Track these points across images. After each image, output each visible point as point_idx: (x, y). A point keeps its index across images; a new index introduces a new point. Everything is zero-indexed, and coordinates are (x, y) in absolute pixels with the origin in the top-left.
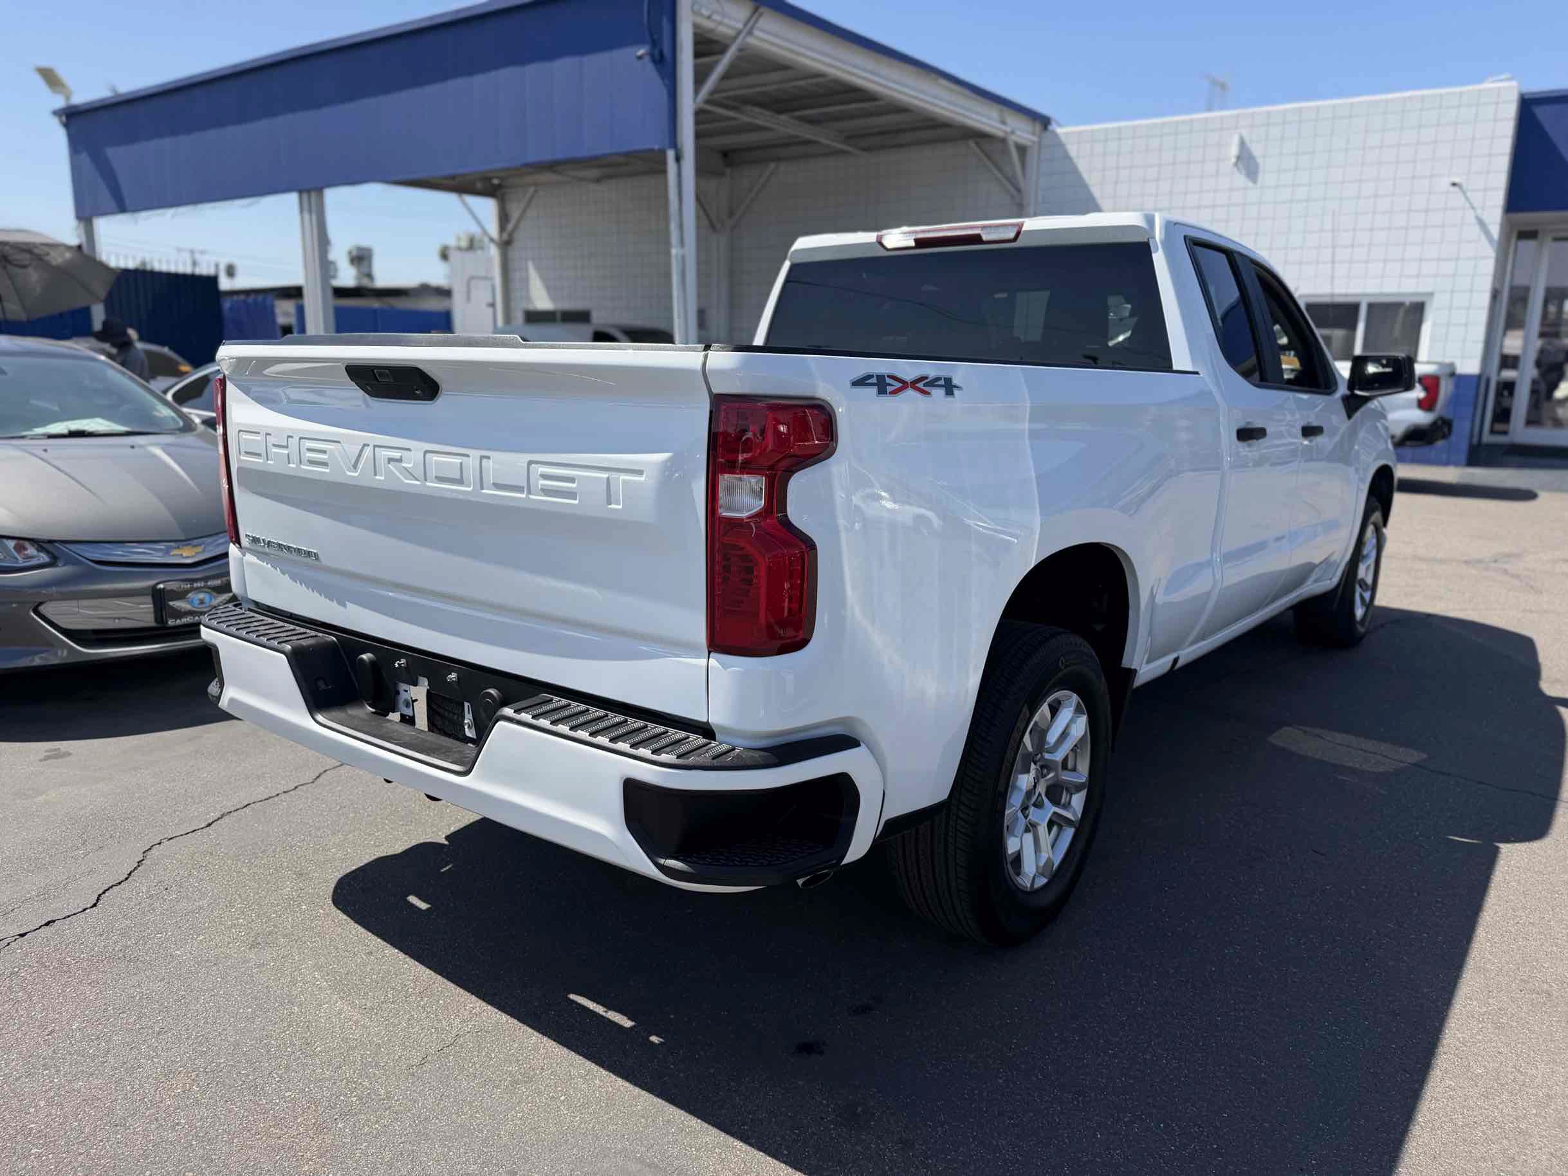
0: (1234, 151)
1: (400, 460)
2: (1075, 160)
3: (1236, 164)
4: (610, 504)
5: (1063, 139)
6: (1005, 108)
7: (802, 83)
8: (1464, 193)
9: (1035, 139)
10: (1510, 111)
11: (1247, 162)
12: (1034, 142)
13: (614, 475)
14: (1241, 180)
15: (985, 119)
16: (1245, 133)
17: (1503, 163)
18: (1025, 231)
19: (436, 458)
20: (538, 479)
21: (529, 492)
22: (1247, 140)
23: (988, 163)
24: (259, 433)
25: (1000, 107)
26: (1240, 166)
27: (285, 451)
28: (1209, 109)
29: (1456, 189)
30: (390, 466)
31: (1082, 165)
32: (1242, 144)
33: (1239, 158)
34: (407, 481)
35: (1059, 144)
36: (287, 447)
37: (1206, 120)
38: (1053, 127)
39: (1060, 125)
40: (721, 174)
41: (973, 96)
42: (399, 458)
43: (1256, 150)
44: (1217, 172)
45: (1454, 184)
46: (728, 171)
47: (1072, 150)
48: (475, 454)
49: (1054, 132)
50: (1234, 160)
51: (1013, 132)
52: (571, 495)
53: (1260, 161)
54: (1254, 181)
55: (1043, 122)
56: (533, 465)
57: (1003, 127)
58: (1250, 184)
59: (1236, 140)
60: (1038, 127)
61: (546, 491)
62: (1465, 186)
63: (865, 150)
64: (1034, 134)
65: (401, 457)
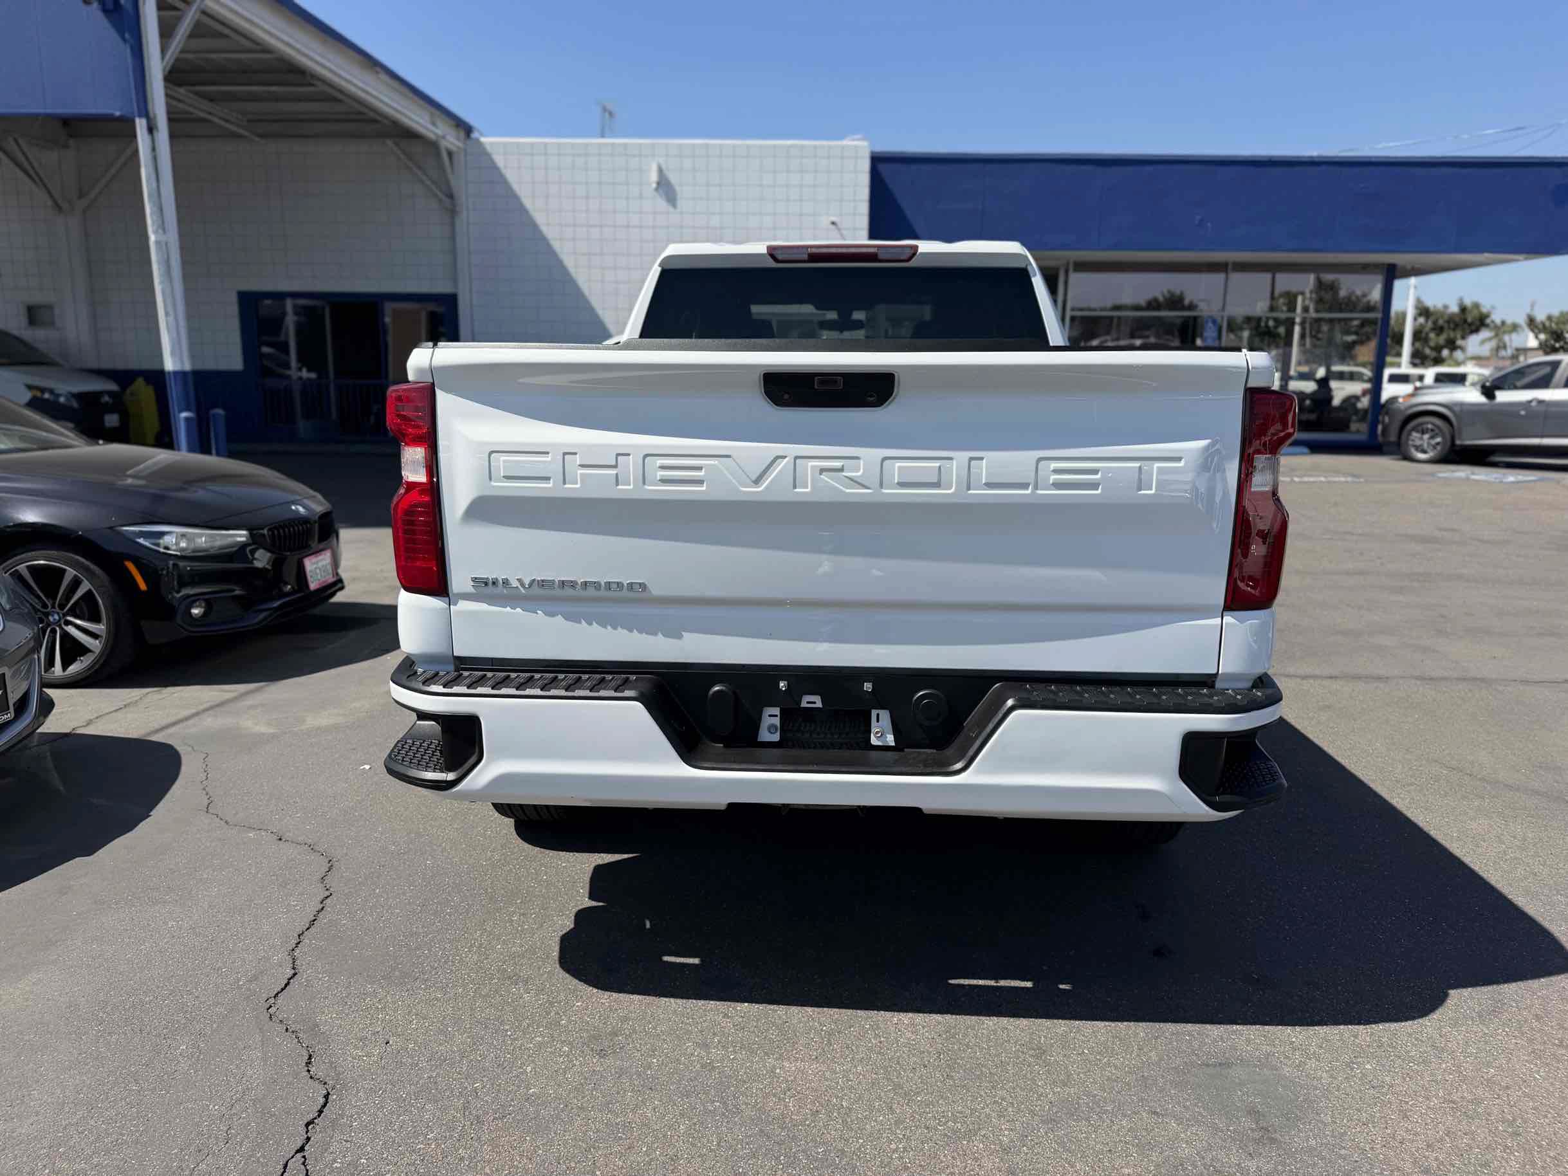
0: (654, 177)
1: (841, 470)
2: (504, 171)
3: (657, 189)
4: (1140, 490)
5: (488, 148)
6: (438, 113)
7: (243, 56)
8: (839, 229)
9: (460, 145)
10: (866, 165)
11: (665, 187)
12: (458, 148)
13: (1146, 465)
14: (662, 204)
15: (417, 119)
16: (662, 161)
17: (864, 208)
18: (921, 253)
19: (898, 464)
20: (1050, 475)
21: (1036, 487)
22: (664, 167)
23: (410, 164)
24: (548, 453)
25: (433, 110)
26: (661, 191)
27: (613, 472)
28: (603, 136)
29: (833, 227)
30: (822, 476)
31: (511, 176)
32: (660, 171)
33: (658, 183)
34: (848, 491)
35: (483, 153)
36: (615, 466)
37: (599, 145)
38: (475, 135)
39: (482, 135)
40: (66, 146)
41: (411, 95)
42: (840, 467)
43: (673, 178)
44: (641, 194)
45: (833, 223)
46: (72, 142)
47: (499, 160)
48: (961, 457)
49: (477, 140)
50: (654, 185)
51: (444, 137)
52: (1094, 486)
53: (677, 188)
54: (674, 206)
55: (466, 129)
56: (1043, 462)
57: (433, 128)
58: (671, 209)
59: (654, 168)
60: (462, 134)
61: (1058, 485)
62: (839, 224)
63: (261, 136)
64: (458, 139)
65: (843, 466)
